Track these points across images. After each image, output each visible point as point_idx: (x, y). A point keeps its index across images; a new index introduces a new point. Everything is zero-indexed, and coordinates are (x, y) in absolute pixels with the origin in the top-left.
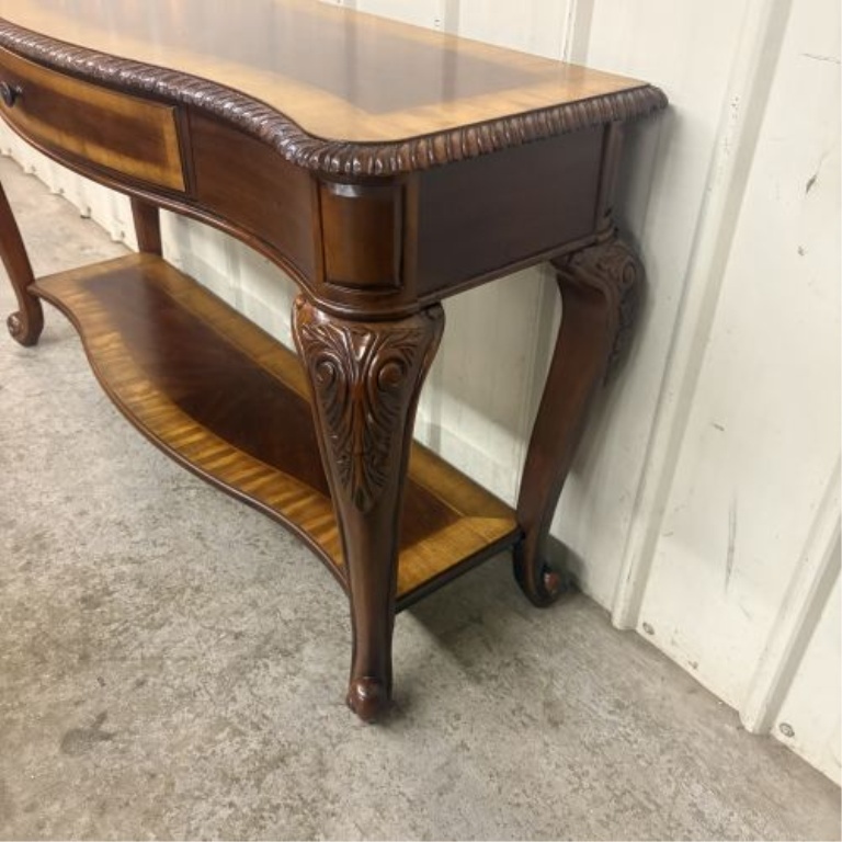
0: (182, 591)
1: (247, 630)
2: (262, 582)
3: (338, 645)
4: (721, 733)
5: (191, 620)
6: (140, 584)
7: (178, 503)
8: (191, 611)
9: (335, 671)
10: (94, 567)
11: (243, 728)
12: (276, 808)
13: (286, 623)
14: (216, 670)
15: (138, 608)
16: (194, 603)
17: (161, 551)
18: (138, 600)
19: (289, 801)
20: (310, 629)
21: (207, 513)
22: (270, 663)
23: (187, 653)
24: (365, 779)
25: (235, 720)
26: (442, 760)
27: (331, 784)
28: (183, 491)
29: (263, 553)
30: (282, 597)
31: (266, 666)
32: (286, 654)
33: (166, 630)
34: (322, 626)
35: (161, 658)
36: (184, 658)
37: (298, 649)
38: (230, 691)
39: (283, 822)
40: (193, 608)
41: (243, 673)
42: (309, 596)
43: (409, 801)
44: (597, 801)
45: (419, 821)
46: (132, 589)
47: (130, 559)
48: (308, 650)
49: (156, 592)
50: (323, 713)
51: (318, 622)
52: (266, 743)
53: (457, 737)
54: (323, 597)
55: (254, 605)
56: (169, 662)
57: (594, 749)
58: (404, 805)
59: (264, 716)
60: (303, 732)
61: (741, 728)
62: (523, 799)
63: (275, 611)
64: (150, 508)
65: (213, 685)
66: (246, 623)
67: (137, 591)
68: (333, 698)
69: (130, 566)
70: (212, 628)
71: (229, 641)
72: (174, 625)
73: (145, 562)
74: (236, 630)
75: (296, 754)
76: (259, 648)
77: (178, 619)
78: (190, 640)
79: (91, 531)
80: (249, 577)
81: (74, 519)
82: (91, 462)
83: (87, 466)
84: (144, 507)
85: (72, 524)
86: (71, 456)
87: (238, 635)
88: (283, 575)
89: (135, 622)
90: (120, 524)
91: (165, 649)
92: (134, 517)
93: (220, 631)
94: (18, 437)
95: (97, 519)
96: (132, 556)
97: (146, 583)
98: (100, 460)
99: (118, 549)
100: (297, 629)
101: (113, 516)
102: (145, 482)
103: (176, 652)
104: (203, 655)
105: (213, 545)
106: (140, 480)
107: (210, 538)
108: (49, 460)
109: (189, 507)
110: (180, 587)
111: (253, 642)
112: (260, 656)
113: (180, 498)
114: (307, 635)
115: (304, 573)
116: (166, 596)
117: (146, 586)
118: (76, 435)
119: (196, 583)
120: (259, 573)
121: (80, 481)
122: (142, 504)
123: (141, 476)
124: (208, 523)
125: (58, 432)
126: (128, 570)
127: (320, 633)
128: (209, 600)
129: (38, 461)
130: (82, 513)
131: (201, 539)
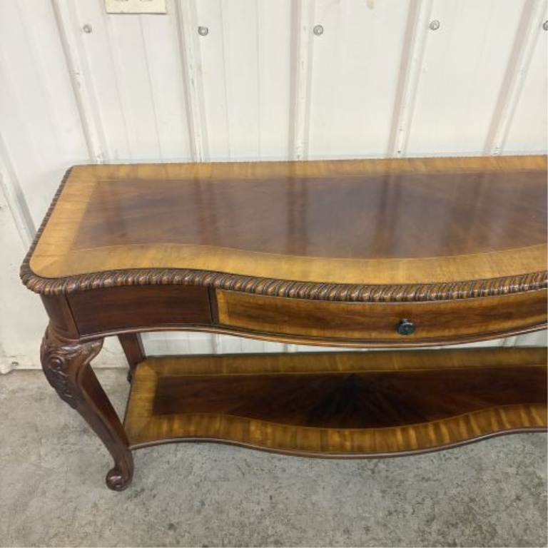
0: (470, 508)
1: (515, 492)
2: (481, 469)
5: (497, 514)
6: (455, 525)
7: (387, 477)
8: (489, 511)
13: (517, 474)
15: (475, 535)
16: (483, 507)
17: (428, 502)
18: (467, 532)
20: (526, 467)
21: (406, 467)
23: (522, 526)
28: (376, 470)
29: (457, 458)
30: (497, 467)
32: (541, 484)
33: (498, 528)
34: (527, 461)
36: (526, 530)
37: (540, 478)
40: (487, 508)
42: (502, 455)
46: (455, 532)
47: (428, 521)
49: (465, 521)
51: (521, 462)
54: (505, 450)
55: (497, 481)
56: (525, 538)
63: (507, 476)
64: (384, 492)
66: (510, 491)
67: (459, 529)
69: (434, 523)
70: (507, 507)
71: (521, 504)
72: (497, 523)
73: (434, 515)
74: (514, 497)
76: (531, 494)
77: (493, 520)
78: (512, 521)
79: (388, 531)
80: (474, 473)
81: (369, 536)
82: (313, 504)
83: (316, 508)
84: (381, 494)
85: (375, 539)
86: (298, 513)
87: (518, 498)
88: (480, 458)
89: (486, 541)
90: (390, 514)
91: (514, 536)
92: (388, 503)
93: (511, 505)
94: (251, 535)
95: (378, 523)
96: (425, 519)
97: (454, 523)
98: (314, 498)
99: (414, 523)
100: (525, 472)
101: (381, 514)
102: (355, 484)
103: (519, 531)
104: (526, 520)
105: (437, 477)
106: (351, 485)
107: (431, 475)
108: (294, 527)
109: (395, 473)
110: (466, 508)
111: (526, 494)
112: (538, 496)
113: (383, 474)
114: (531, 469)
115: (483, 449)
116: (471, 517)
117: (457, 524)
118: (274, 501)
119: (466, 499)
120: (473, 467)
121: (331, 518)
122: (377, 494)
123: (348, 483)
124: (416, 471)
125: (262, 510)
126: (439, 527)
127: (532, 464)
128: (484, 499)
129: (290, 534)
130: (367, 529)
131: (428, 480)
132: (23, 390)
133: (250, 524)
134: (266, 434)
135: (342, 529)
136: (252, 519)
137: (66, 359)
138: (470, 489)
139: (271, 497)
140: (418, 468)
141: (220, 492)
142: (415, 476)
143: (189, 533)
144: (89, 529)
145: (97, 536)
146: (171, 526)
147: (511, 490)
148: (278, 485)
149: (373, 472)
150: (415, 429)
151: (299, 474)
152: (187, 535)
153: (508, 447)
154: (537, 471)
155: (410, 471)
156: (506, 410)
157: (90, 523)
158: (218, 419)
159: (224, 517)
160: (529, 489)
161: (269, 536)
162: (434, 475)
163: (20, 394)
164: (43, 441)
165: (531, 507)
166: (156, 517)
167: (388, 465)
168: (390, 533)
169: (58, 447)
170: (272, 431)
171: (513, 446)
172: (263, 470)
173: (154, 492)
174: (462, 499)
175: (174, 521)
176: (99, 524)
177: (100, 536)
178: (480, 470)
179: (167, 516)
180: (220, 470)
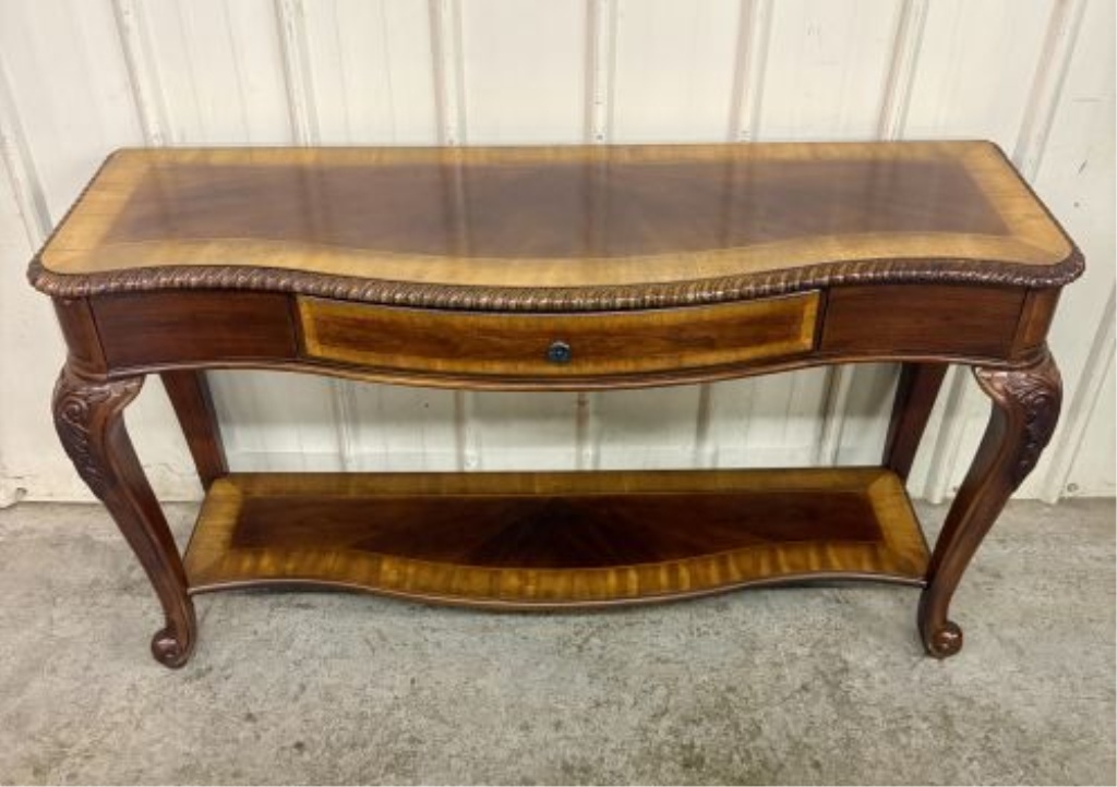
0: (725, 699)
1: (802, 680)
3: (856, 639)
4: (1047, 515)
5: (767, 708)
6: (698, 722)
7: (601, 657)
8: (755, 704)
9: (880, 653)
10: (647, 744)
11: (904, 725)
12: (987, 738)
13: (811, 655)
14: (835, 716)
15: (726, 735)
16: (746, 699)
17: (661, 691)
18: (714, 731)
19: (986, 729)
20: (827, 646)
22: (850, 683)
23: (803, 725)
24: (988, 684)
25: (893, 726)
26: (995, 641)
27: (984, 702)
28: (586, 647)
29: (717, 633)
30: (780, 645)
31: (852, 687)
32: (845, 670)
33: (766, 728)
34: (830, 639)
35: (797, 744)
36: (807, 729)
37: (845, 662)
38: (862, 717)
39: (1000, 739)
40: (752, 701)
41: (848, 702)
42: (791, 631)
43: (1020, 672)
44: (1067, 593)
45: (1039, 674)
46: (696, 730)
47: (655, 716)
48: (850, 658)
49: (713, 717)
50: (916, 678)
51: (820, 641)
52: (925, 719)
53: (980, 624)
54: (798, 624)
55: (775, 665)
56: (805, 740)
57: (1027, 571)
58: (1021, 676)
59: (900, 709)
60: (929, 696)
61: (1048, 505)
62: (1047, 622)
63: (793, 658)
64: (593, 676)
65: (847, 723)
67: (702, 727)
68: (907, 666)
69: (664, 720)
70: (784, 699)
71: (807, 696)
72: (764, 720)
73: (667, 708)
74: (797, 686)
75: (945, 707)
76: (828, 682)
77: (759, 715)
78: (788, 718)
79: (591, 727)
80: (741, 653)
81: (561, 734)
82: (478, 691)
83: (481, 696)
84: (587, 680)
85: (567, 738)
86: (453, 702)
87: (805, 688)
88: (755, 635)
89: (742, 743)
90: (598, 705)
91: (789, 736)
92: (597, 691)
93: (792, 696)
94: (373, 732)
95: (576, 718)
96: (652, 713)
97: (696, 718)
98: (481, 682)
99: (633, 719)
100: (823, 654)
101: (582, 705)
102: (548, 666)
103: (796, 731)
104: (812, 716)
105: (680, 658)
106: (542, 667)
107: (671, 655)
108: (443, 721)
109: (615, 652)
110: (720, 699)
111: (819, 683)
112: (837, 685)
113: (597, 651)
114: (833, 650)
115: (762, 621)
116: (724, 712)
117: (701, 720)
118: (416, 685)
119: (723, 688)
120: (742, 647)
121: (502, 709)
122: (581, 678)
123: (537, 664)
124: (649, 649)
125: (396, 698)
126: (670, 723)
127: (837, 643)
128: (750, 688)
129: (436, 729)
130: (558, 725)
131: (666, 661)
132: (32, 531)
133: (374, 715)
134: (406, 575)
135: (519, 723)
136: (378, 710)
137: (89, 405)
138: (729, 674)
139: (413, 681)
140: (652, 645)
141: (334, 673)
142: (646, 656)
143: (276, 725)
144: (119, 718)
145: (132, 728)
146: (250, 717)
147: (794, 677)
148: (425, 665)
149: (580, 648)
150: (638, 571)
151: (463, 650)
152: (273, 729)
153: (804, 619)
154: (843, 653)
155: (640, 650)
156: (787, 549)
157: (123, 709)
158: (334, 555)
159: (334, 706)
160: (824, 675)
161: (401, 732)
162: (677, 655)
163: (28, 537)
164: (59, 600)
165: (823, 698)
166: (227, 705)
167: (605, 640)
168: (593, 730)
169: (83, 609)
170: (415, 572)
171: (811, 619)
172: (405, 645)
173: (229, 671)
174: (715, 689)
175: (254, 709)
176: (136, 711)
177: (138, 726)
178: (753, 648)
179: (244, 704)
180: (337, 643)
